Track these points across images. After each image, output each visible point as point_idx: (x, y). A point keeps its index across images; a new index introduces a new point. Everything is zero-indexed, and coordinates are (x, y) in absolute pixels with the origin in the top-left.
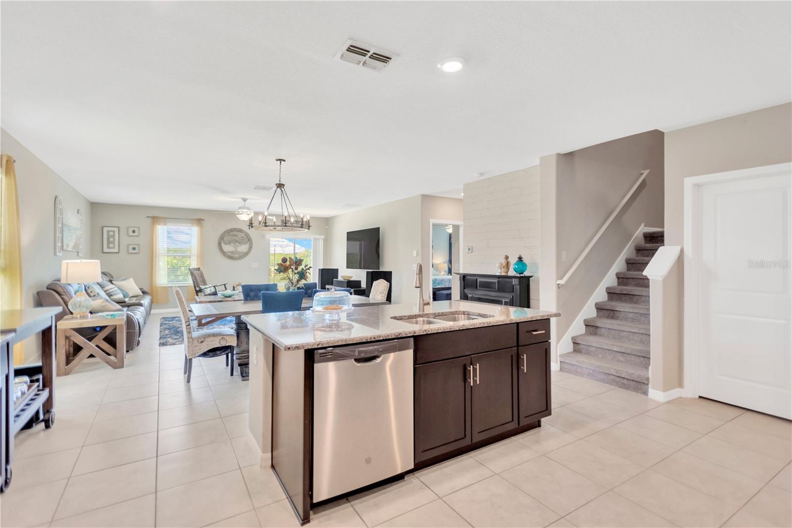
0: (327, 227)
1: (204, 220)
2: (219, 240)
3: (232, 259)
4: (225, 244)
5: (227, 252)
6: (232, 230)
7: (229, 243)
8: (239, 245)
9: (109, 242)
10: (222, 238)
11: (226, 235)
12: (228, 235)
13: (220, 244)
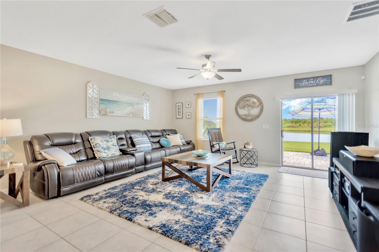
0: (363, 77)
1: (225, 91)
2: (236, 106)
3: (246, 121)
4: (240, 109)
5: (242, 115)
6: (245, 97)
7: (244, 107)
8: (251, 108)
9: (179, 112)
10: (238, 104)
11: (241, 101)
12: (242, 101)
13: (236, 109)
